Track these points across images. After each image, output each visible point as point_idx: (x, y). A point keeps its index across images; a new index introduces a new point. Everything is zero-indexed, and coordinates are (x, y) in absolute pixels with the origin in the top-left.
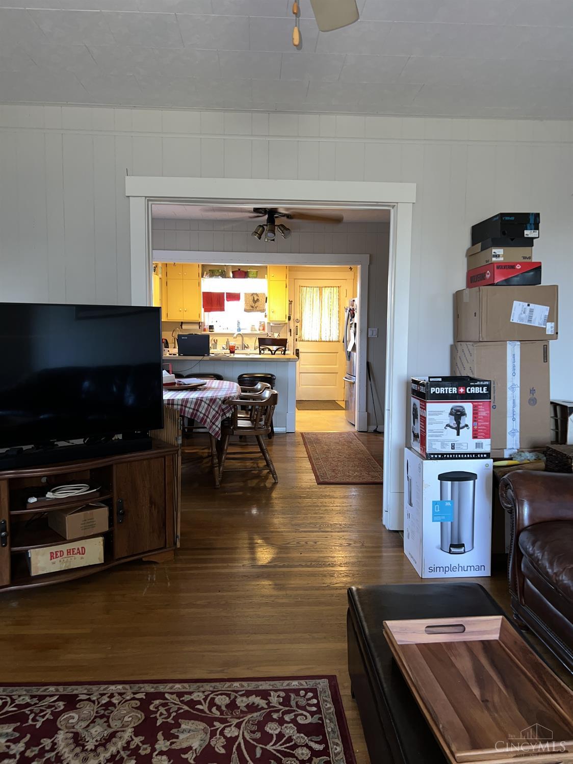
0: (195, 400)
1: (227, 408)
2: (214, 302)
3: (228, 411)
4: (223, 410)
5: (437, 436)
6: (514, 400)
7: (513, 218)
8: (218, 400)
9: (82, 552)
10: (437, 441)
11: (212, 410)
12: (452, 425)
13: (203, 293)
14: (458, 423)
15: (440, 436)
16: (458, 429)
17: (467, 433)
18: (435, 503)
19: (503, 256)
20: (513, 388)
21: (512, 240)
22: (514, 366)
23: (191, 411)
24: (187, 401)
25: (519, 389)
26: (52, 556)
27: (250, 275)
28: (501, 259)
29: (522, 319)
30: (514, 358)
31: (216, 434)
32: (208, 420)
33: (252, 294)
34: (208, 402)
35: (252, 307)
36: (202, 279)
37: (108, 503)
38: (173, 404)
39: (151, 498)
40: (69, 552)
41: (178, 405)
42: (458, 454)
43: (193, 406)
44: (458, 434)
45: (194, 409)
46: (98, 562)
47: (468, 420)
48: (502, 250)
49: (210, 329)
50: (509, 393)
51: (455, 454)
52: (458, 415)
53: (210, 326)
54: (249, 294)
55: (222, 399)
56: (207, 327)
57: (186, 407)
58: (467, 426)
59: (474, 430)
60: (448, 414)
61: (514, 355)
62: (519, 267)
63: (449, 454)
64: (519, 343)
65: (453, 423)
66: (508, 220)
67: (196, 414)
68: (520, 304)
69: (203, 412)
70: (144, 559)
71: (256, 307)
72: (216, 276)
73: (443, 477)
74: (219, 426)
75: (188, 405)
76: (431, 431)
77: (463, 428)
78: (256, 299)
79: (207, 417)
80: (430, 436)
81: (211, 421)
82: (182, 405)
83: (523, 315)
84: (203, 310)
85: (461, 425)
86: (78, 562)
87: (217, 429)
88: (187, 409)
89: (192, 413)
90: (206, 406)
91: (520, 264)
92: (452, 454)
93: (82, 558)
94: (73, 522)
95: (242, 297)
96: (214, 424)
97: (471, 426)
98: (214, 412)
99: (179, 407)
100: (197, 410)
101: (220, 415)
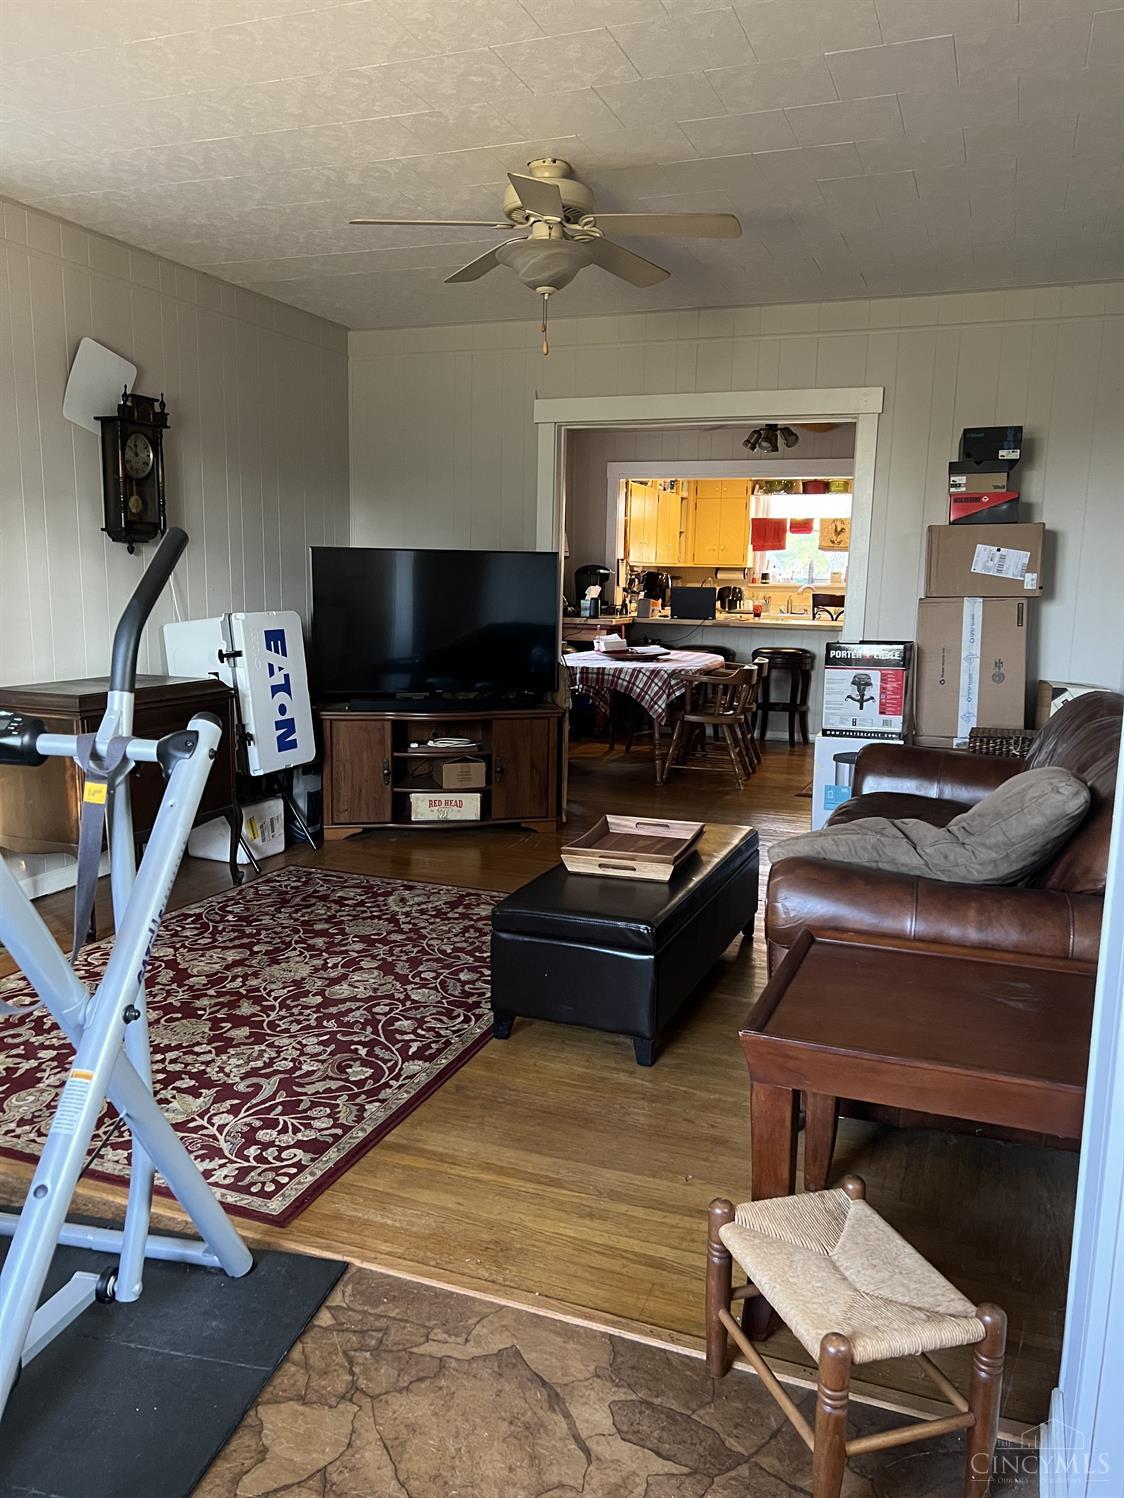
0: (630, 671)
1: (677, 684)
2: (768, 534)
3: (679, 689)
4: (672, 687)
5: (835, 709)
6: (970, 675)
7: (982, 435)
8: (662, 672)
9: (459, 804)
10: (835, 714)
11: (653, 685)
12: (853, 696)
13: (753, 520)
14: (862, 696)
15: (839, 709)
16: (861, 702)
17: (872, 707)
18: (828, 788)
19: (966, 485)
20: (969, 659)
21: (978, 463)
22: (973, 630)
23: (625, 683)
24: (621, 670)
25: (979, 660)
26: (432, 804)
27: (832, 489)
28: (963, 489)
29: (989, 569)
30: (973, 619)
31: (658, 717)
32: (647, 697)
33: (834, 521)
34: (648, 674)
35: (833, 542)
36: (753, 498)
37: (487, 759)
38: (603, 674)
39: (532, 761)
40: (446, 802)
41: (609, 675)
42: (860, 732)
43: (627, 678)
44: (861, 708)
45: (629, 682)
46: (474, 818)
47: (874, 691)
48: (965, 478)
49: (762, 579)
50: (964, 665)
51: (857, 732)
52: (861, 684)
53: (763, 574)
54: (829, 520)
55: (669, 672)
56: (758, 576)
57: (619, 678)
58: (872, 698)
59: (881, 704)
60: (850, 684)
61: (973, 615)
62: (985, 499)
63: (850, 731)
64: (981, 600)
65: (856, 694)
66: (975, 438)
67: (632, 689)
68: (985, 550)
69: (641, 686)
70: (523, 825)
71: (839, 543)
72: (777, 491)
73: (838, 758)
74: (663, 706)
75: (622, 676)
76: (828, 702)
77: (868, 700)
78: (839, 529)
79: (646, 693)
80: (827, 708)
81: (652, 699)
82: (614, 676)
83: (991, 564)
84: (751, 547)
85: (865, 698)
86: (454, 815)
87: (660, 710)
88: (620, 681)
89: (627, 687)
90: (645, 678)
91: (987, 495)
92: (853, 732)
93: (459, 811)
94: (450, 772)
95: (816, 525)
96: (656, 703)
97: (877, 698)
98: (657, 688)
99: (611, 678)
100: (634, 684)
101: (664, 692)
